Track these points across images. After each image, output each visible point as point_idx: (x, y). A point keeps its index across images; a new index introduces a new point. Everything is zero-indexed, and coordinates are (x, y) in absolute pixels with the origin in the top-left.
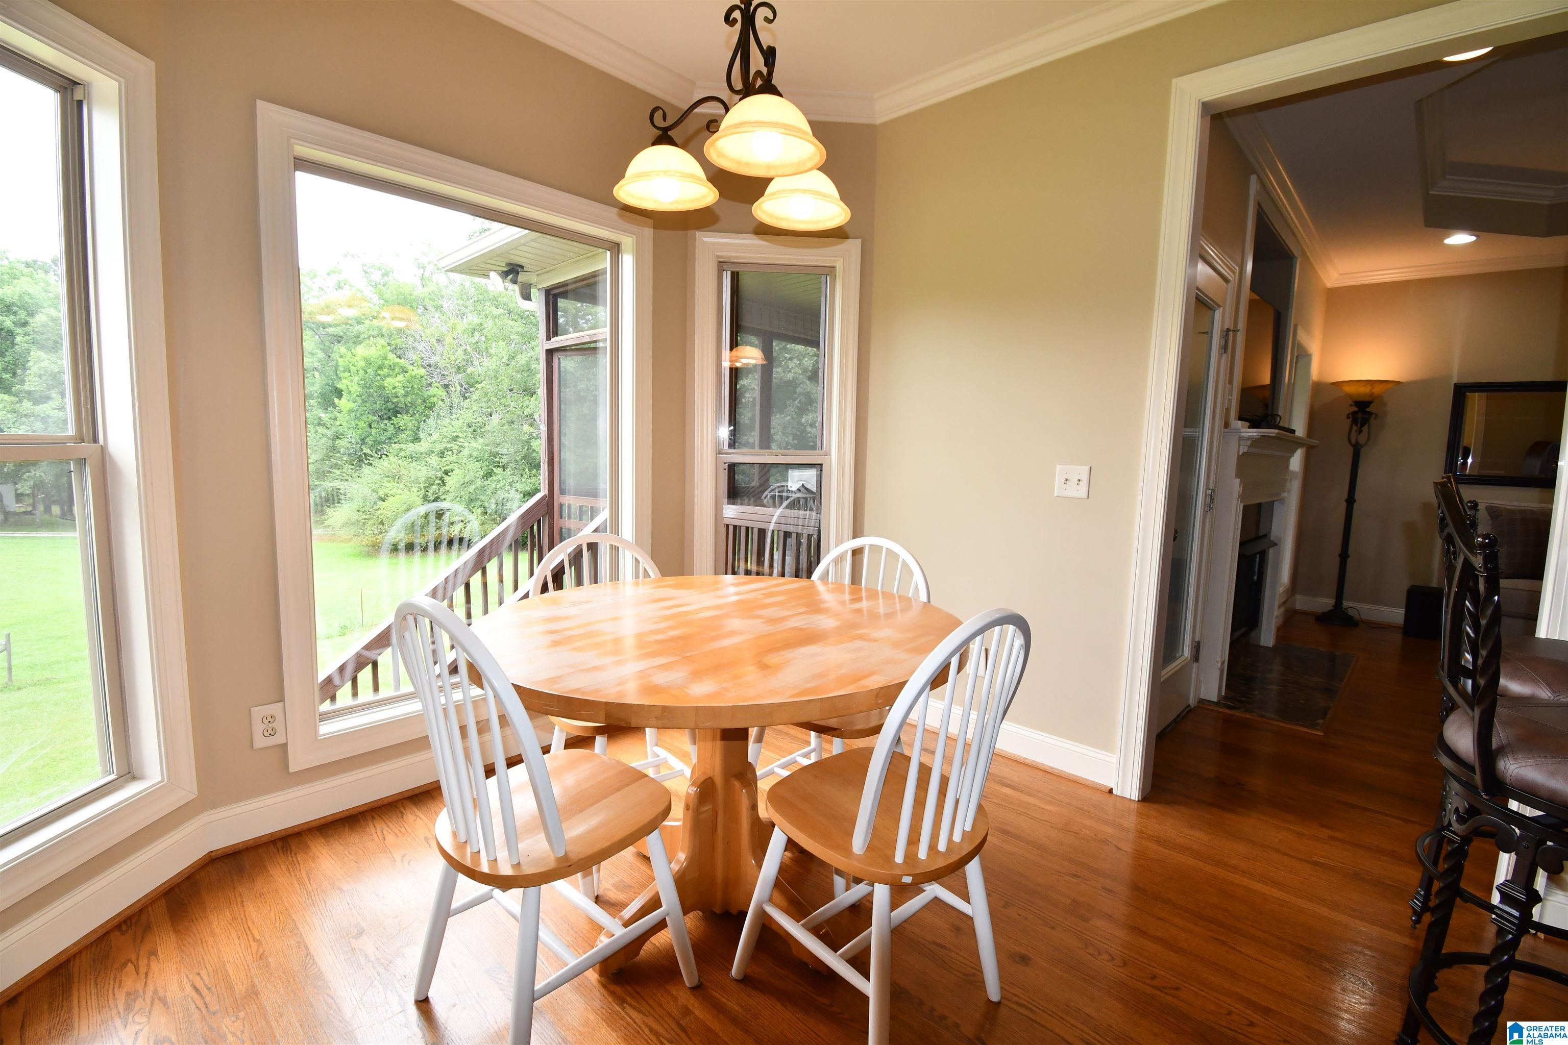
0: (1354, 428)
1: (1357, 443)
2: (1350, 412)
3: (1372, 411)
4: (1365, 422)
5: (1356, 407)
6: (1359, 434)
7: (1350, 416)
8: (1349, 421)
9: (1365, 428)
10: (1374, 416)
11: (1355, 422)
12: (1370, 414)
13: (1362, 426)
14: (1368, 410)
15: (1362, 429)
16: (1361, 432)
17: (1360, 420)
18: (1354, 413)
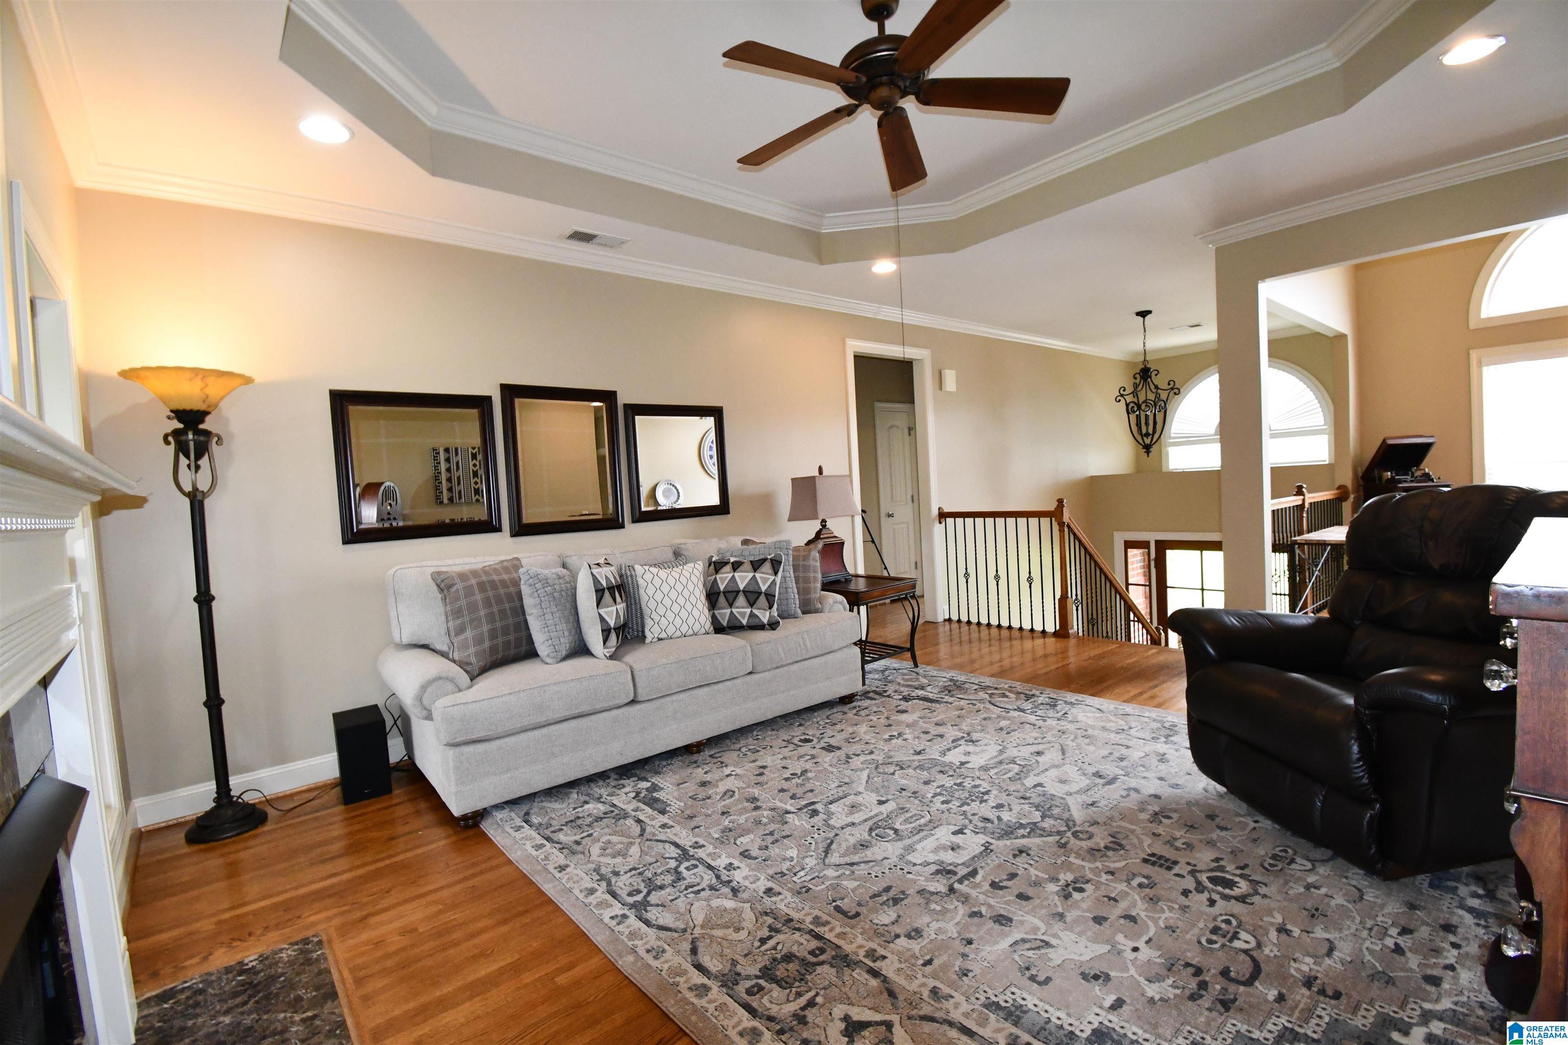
0: (183, 461)
1: (195, 489)
2: (169, 431)
3: (210, 429)
4: (202, 450)
5: (180, 421)
6: (196, 472)
7: (170, 439)
8: (172, 448)
9: (204, 462)
10: (216, 439)
11: (182, 448)
12: (207, 433)
13: (198, 456)
14: (201, 426)
15: (200, 463)
16: (198, 468)
17: (192, 444)
18: (176, 433)
